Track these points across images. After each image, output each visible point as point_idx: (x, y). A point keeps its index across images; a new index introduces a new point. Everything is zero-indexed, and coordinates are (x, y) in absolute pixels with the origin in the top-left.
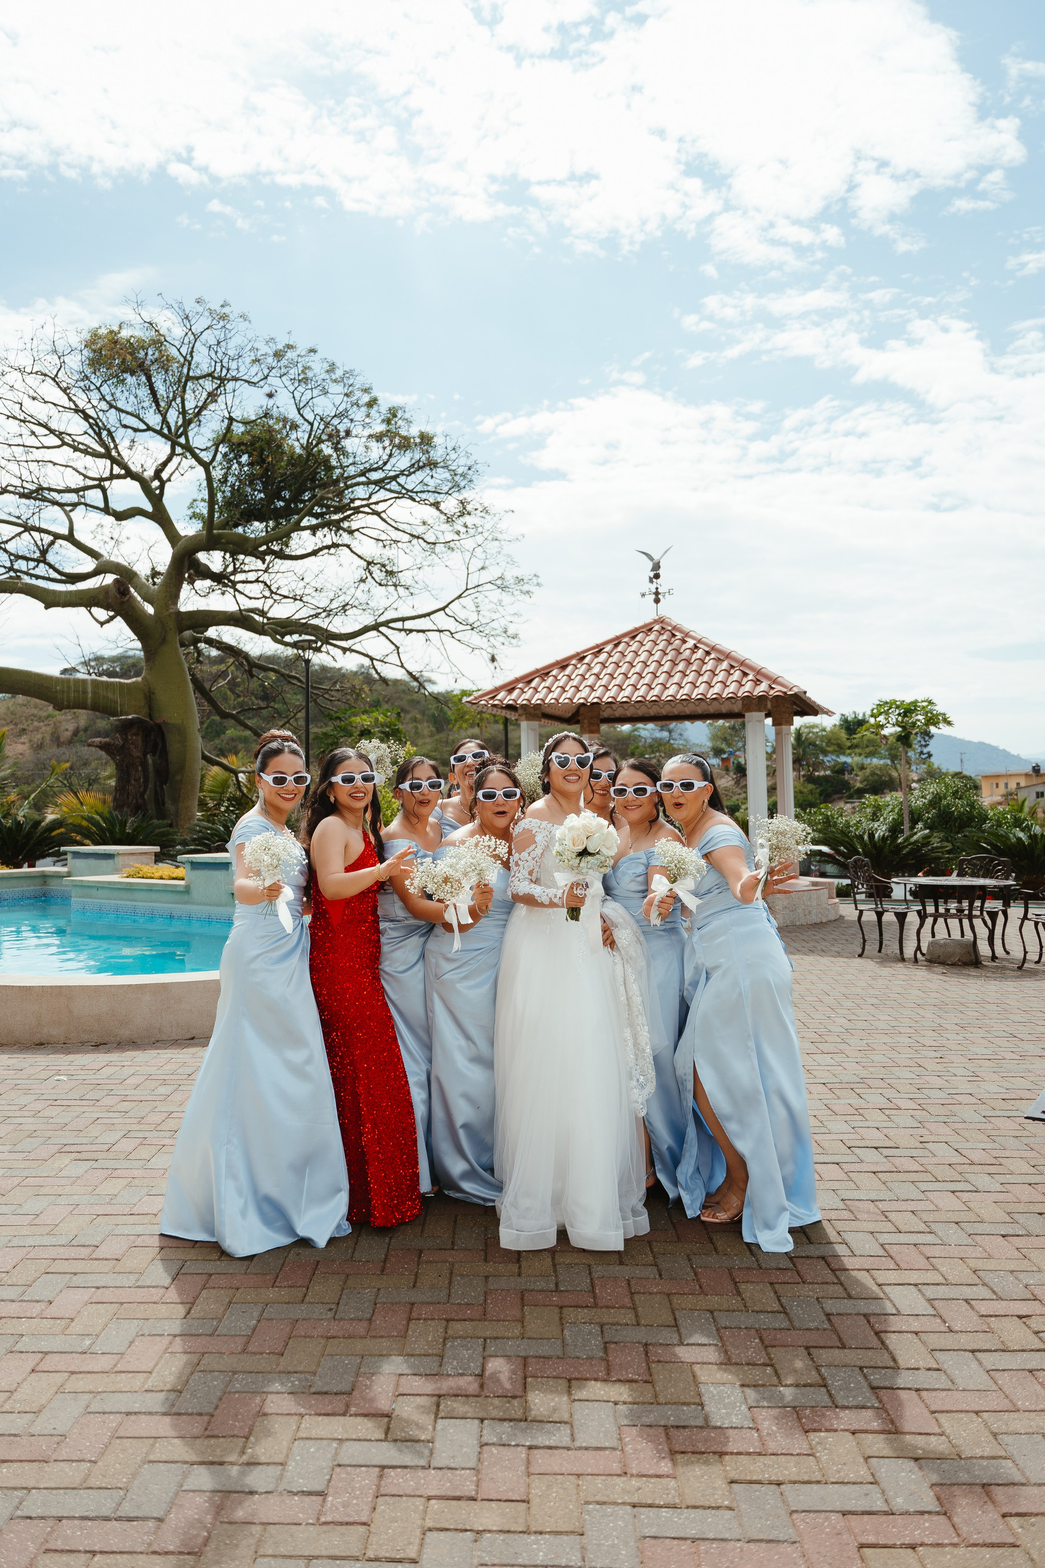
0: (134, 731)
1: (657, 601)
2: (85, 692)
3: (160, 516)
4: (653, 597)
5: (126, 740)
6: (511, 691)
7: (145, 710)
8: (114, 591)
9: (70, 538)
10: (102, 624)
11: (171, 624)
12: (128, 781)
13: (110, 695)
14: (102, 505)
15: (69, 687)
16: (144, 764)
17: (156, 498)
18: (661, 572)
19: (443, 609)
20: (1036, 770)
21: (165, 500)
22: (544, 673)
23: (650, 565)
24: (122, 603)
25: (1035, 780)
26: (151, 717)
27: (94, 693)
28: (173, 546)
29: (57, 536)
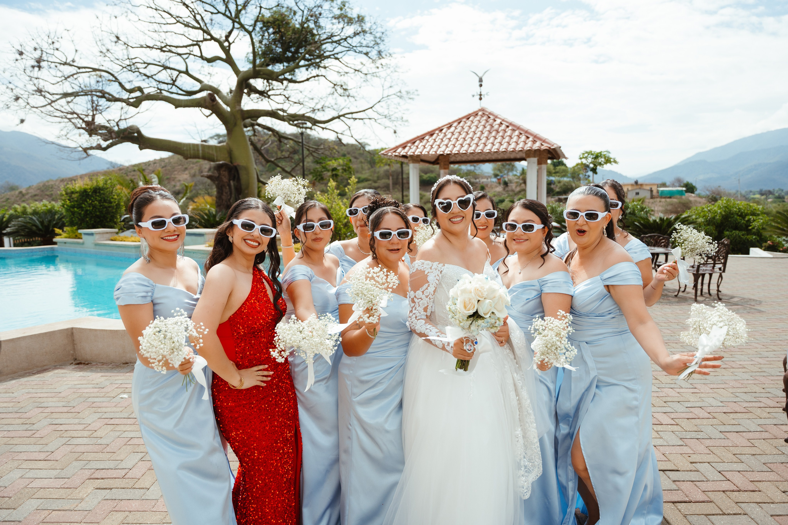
0: (223, 169)
1: (481, 99)
2: (198, 150)
3: (229, 60)
4: (479, 97)
5: (220, 174)
6: (404, 148)
7: (229, 159)
8: (208, 100)
9: (187, 72)
10: (207, 117)
11: (239, 116)
12: (222, 194)
13: (211, 152)
14: (199, 55)
15: (190, 148)
16: (229, 185)
17: (227, 51)
18: (483, 84)
19: (372, 107)
20: (636, 183)
21: (231, 52)
22: (421, 138)
23: (478, 79)
24: (213, 105)
25: (635, 187)
26: (231, 162)
27: (203, 150)
28: (237, 76)
29: (180, 72)
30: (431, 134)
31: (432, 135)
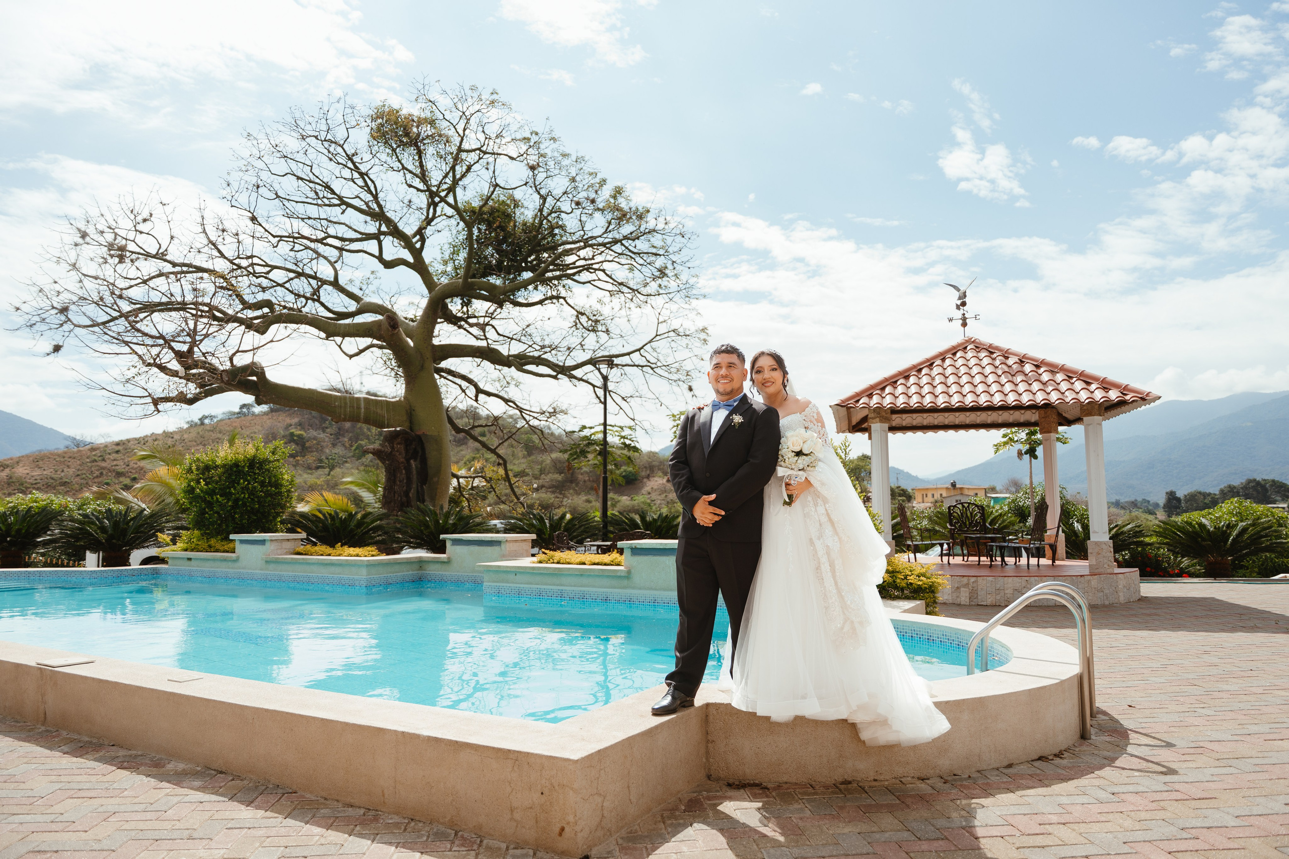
0: (399, 440)
1: (964, 324)
2: (359, 408)
3: (419, 266)
4: (961, 321)
5: (393, 448)
6: (870, 396)
7: (407, 424)
8: (386, 325)
9: (335, 284)
11: (428, 354)
12: (394, 482)
13: (379, 411)
14: (377, 254)
15: (346, 403)
16: (408, 468)
17: (417, 253)
18: (967, 300)
19: (639, 350)
20: (954, 485)
21: (424, 254)
22: (892, 381)
24: (393, 334)
25: (952, 493)
26: (411, 429)
27: (366, 408)
28: (430, 293)
29: (324, 282)
30: (905, 375)
31: (907, 378)
